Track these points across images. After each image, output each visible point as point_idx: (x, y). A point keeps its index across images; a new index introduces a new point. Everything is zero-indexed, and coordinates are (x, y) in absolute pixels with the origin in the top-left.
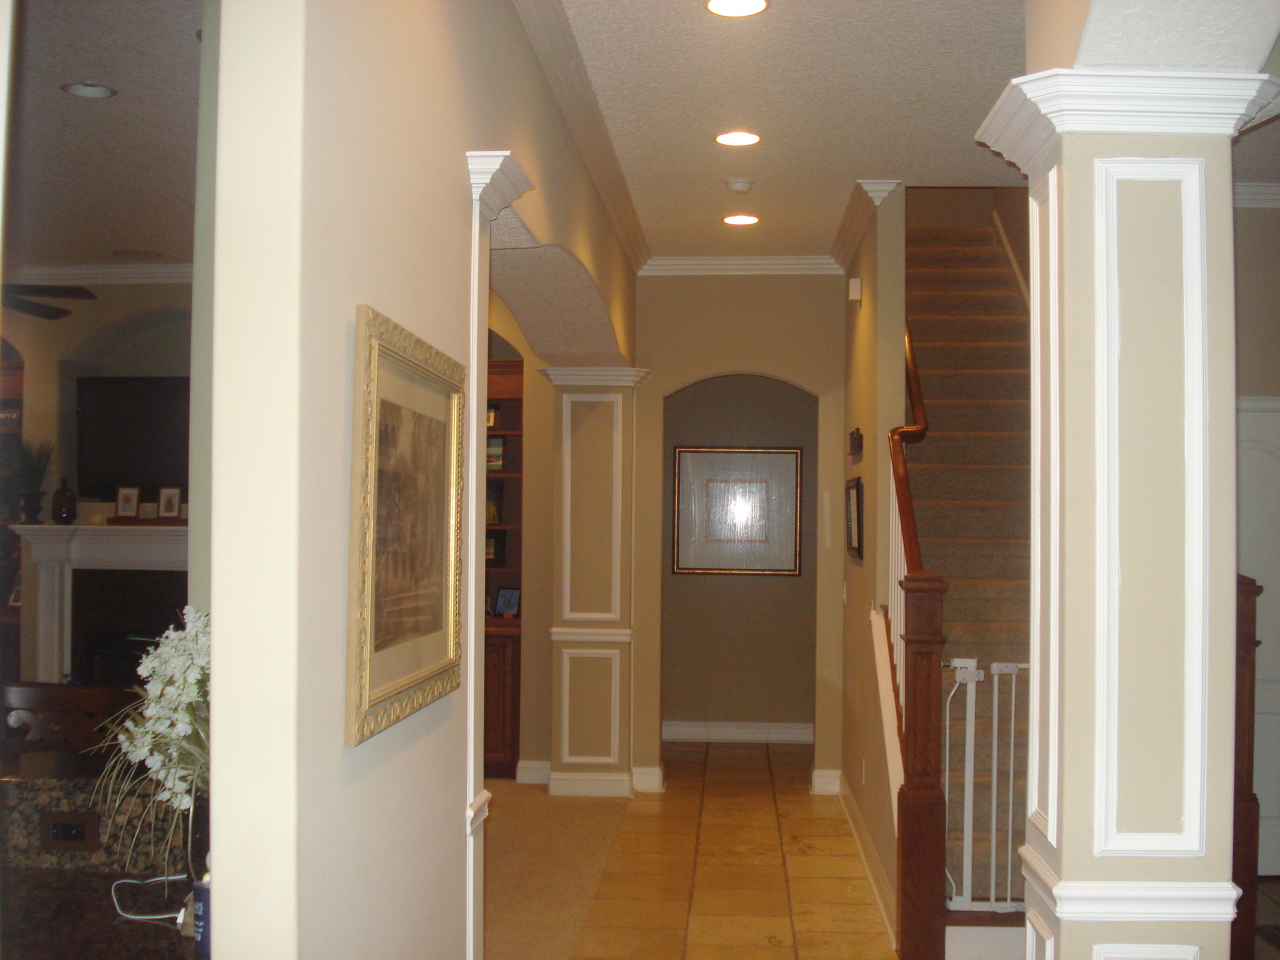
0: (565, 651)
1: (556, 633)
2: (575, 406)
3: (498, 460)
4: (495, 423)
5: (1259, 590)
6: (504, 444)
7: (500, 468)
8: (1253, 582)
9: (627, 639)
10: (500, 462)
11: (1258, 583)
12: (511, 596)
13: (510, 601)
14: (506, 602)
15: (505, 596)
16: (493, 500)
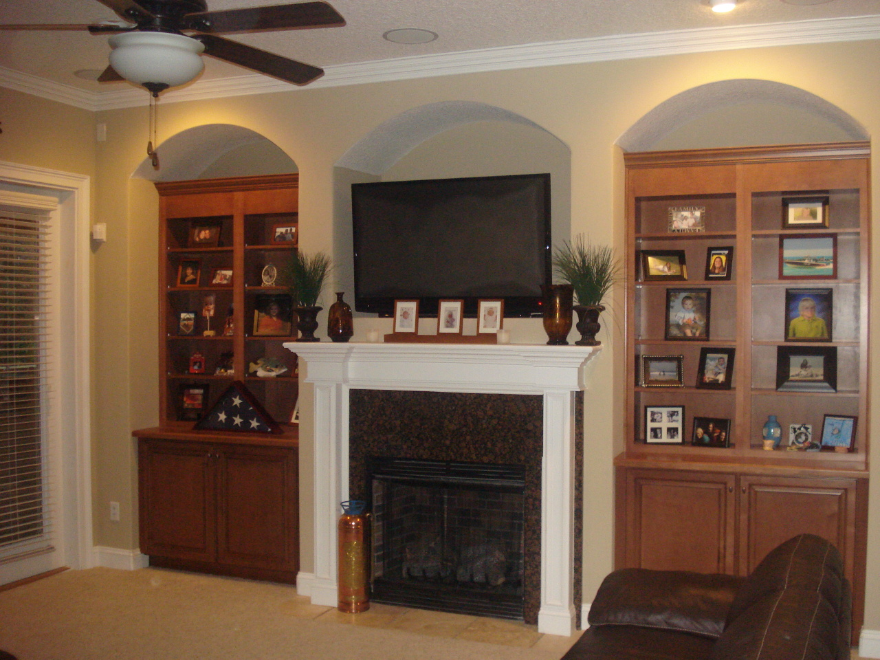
3: (828, 264)
4: (824, 218)
6: (834, 246)
7: (831, 273)
10: (830, 266)
12: (843, 424)
13: (840, 431)
14: (835, 432)
15: (832, 425)
16: (820, 312)
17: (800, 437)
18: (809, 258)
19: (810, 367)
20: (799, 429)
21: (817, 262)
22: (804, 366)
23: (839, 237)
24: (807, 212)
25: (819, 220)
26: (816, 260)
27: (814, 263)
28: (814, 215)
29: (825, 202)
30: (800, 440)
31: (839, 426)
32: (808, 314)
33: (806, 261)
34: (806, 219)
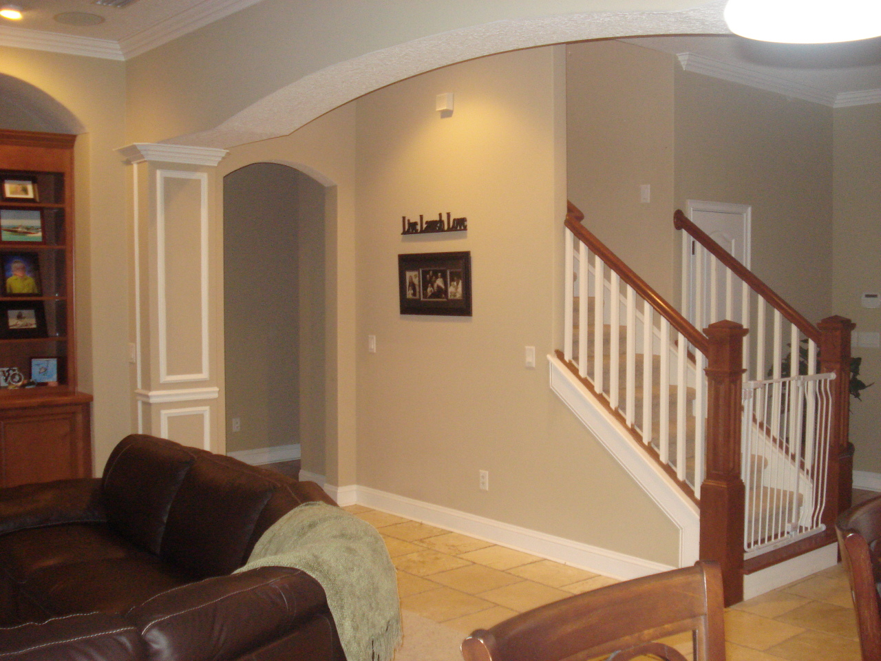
0: (164, 412)
1: (155, 396)
2: (167, 181)
3: (37, 232)
4: (35, 195)
5: (853, 326)
6: (43, 218)
7: (40, 240)
8: (849, 321)
9: (216, 395)
10: (40, 234)
11: (853, 322)
12: (48, 364)
13: (46, 370)
14: (43, 370)
15: (38, 365)
16: (30, 271)
17: (15, 377)
18: (23, 227)
19: (24, 318)
20: (8, 371)
21: (29, 230)
22: (20, 317)
23: (45, 211)
24: (20, 188)
25: (31, 195)
26: (28, 229)
27: (26, 231)
28: (25, 191)
29: (34, 181)
30: (14, 380)
31: (45, 366)
32: (19, 273)
33: (20, 230)
34: (19, 194)
